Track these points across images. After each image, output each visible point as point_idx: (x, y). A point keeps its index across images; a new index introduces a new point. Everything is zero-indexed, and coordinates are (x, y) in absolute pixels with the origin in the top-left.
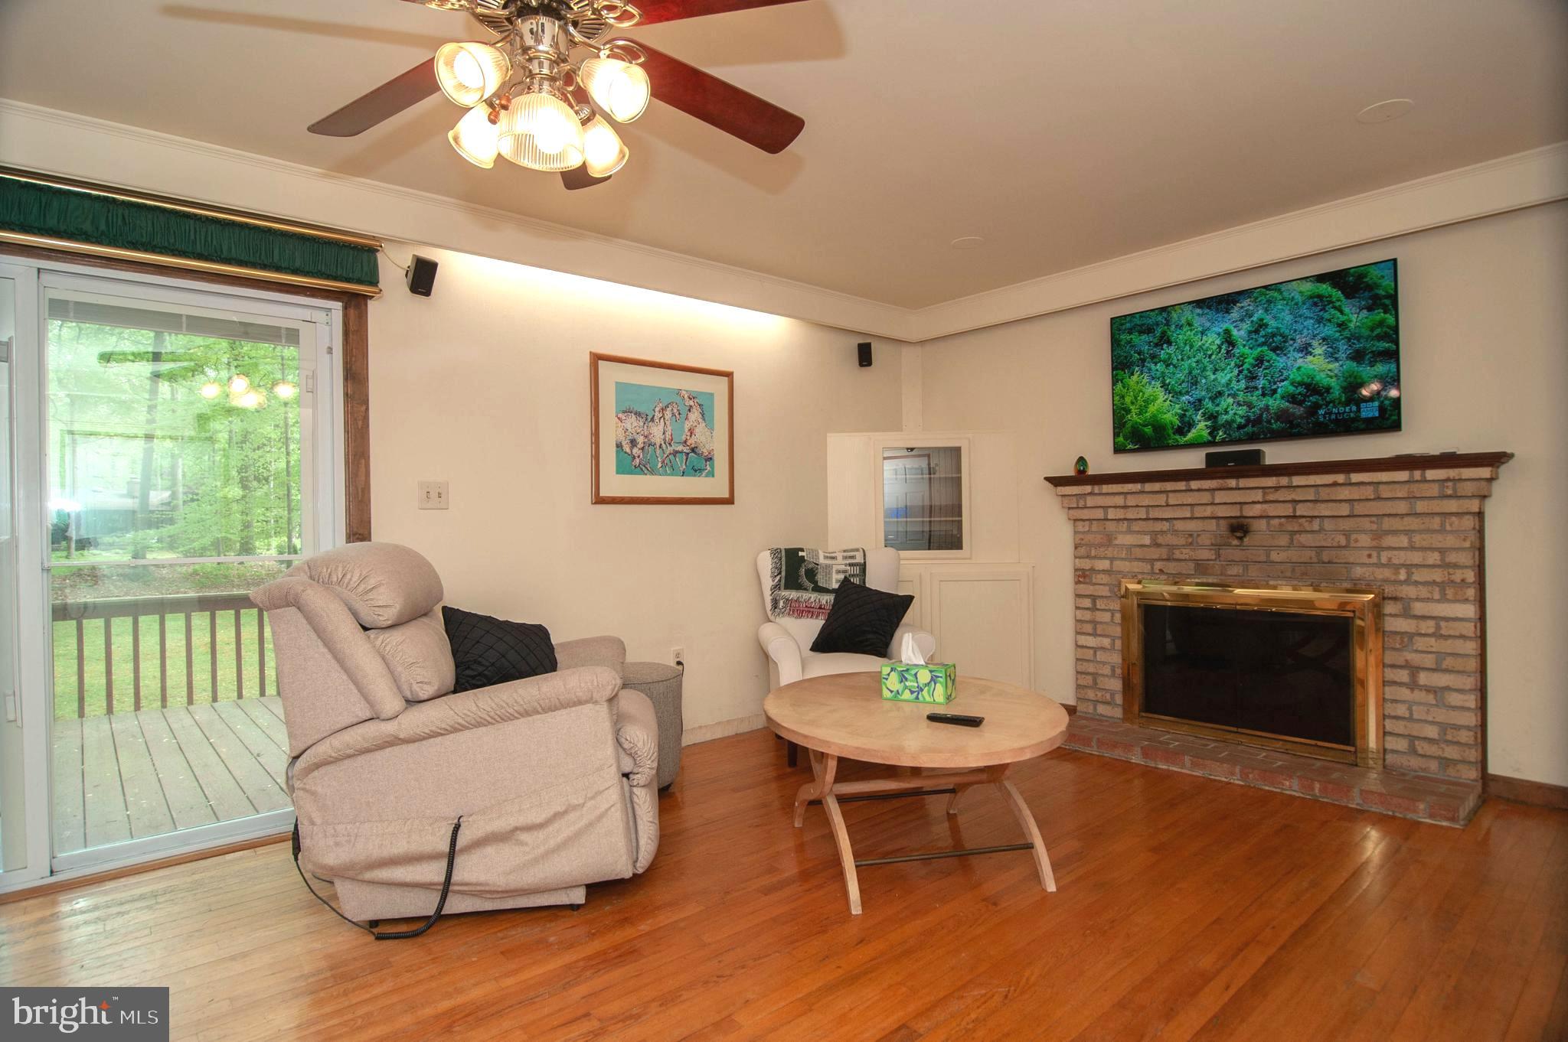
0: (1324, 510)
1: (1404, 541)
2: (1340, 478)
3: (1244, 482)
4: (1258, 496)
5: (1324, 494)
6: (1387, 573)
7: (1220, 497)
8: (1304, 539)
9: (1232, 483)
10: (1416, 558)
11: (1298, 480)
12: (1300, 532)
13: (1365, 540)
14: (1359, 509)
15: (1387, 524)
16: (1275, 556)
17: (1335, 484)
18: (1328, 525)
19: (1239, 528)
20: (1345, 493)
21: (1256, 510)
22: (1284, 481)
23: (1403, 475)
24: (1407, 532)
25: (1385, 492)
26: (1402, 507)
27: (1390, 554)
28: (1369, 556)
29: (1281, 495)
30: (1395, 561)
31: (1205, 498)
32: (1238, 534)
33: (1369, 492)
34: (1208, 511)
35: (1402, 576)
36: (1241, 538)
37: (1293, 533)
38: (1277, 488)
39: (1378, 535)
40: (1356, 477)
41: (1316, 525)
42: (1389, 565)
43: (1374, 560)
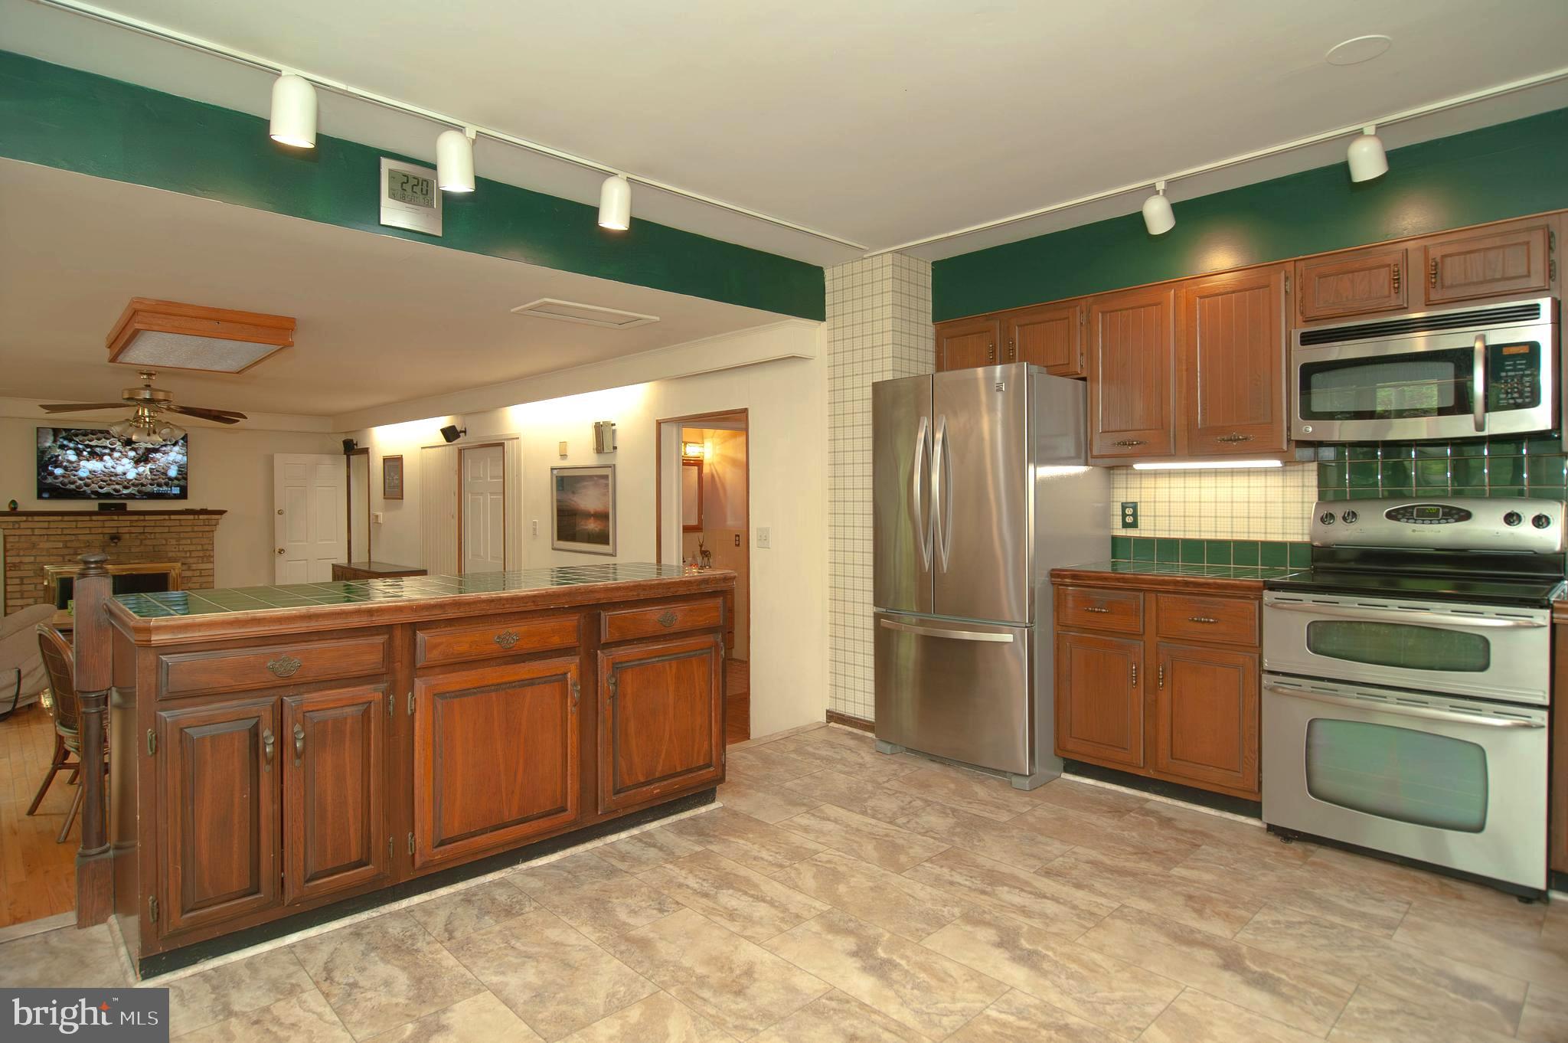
0: (157, 530)
1: (189, 541)
2: (167, 517)
3: (121, 518)
4: (128, 524)
5: (158, 524)
6: (183, 555)
7: (107, 524)
8: (148, 542)
9: (116, 518)
10: (192, 548)
11: (147, 517)
12: (145, 539)
13: (173, 542)
14: (172, 529)
15: (182, 535)
16: (133, 550)
17: (164, 520)
18: (157, 536)
19: (115, 538)
20: (167, 523)
21: (126, 530)
22: (142, 518)
23: (191, 517)
24: (190, 538)
25: (183, 523)
26: (189, 529)
27: (183, 546)
28: (175, 548)
29: (139, 524)
30: (185, 549)
31: (99, 524)
32: (116, 541)
33: (177, 523)
34: (100, 530)
35: (188, 555)
36: (116, 543)
37: (141, 540)
38: (137, 521)
39: (178, 540)
40: (173, 517)
41: (153, 536)
42: (183, 551)
43: (177, 549)
